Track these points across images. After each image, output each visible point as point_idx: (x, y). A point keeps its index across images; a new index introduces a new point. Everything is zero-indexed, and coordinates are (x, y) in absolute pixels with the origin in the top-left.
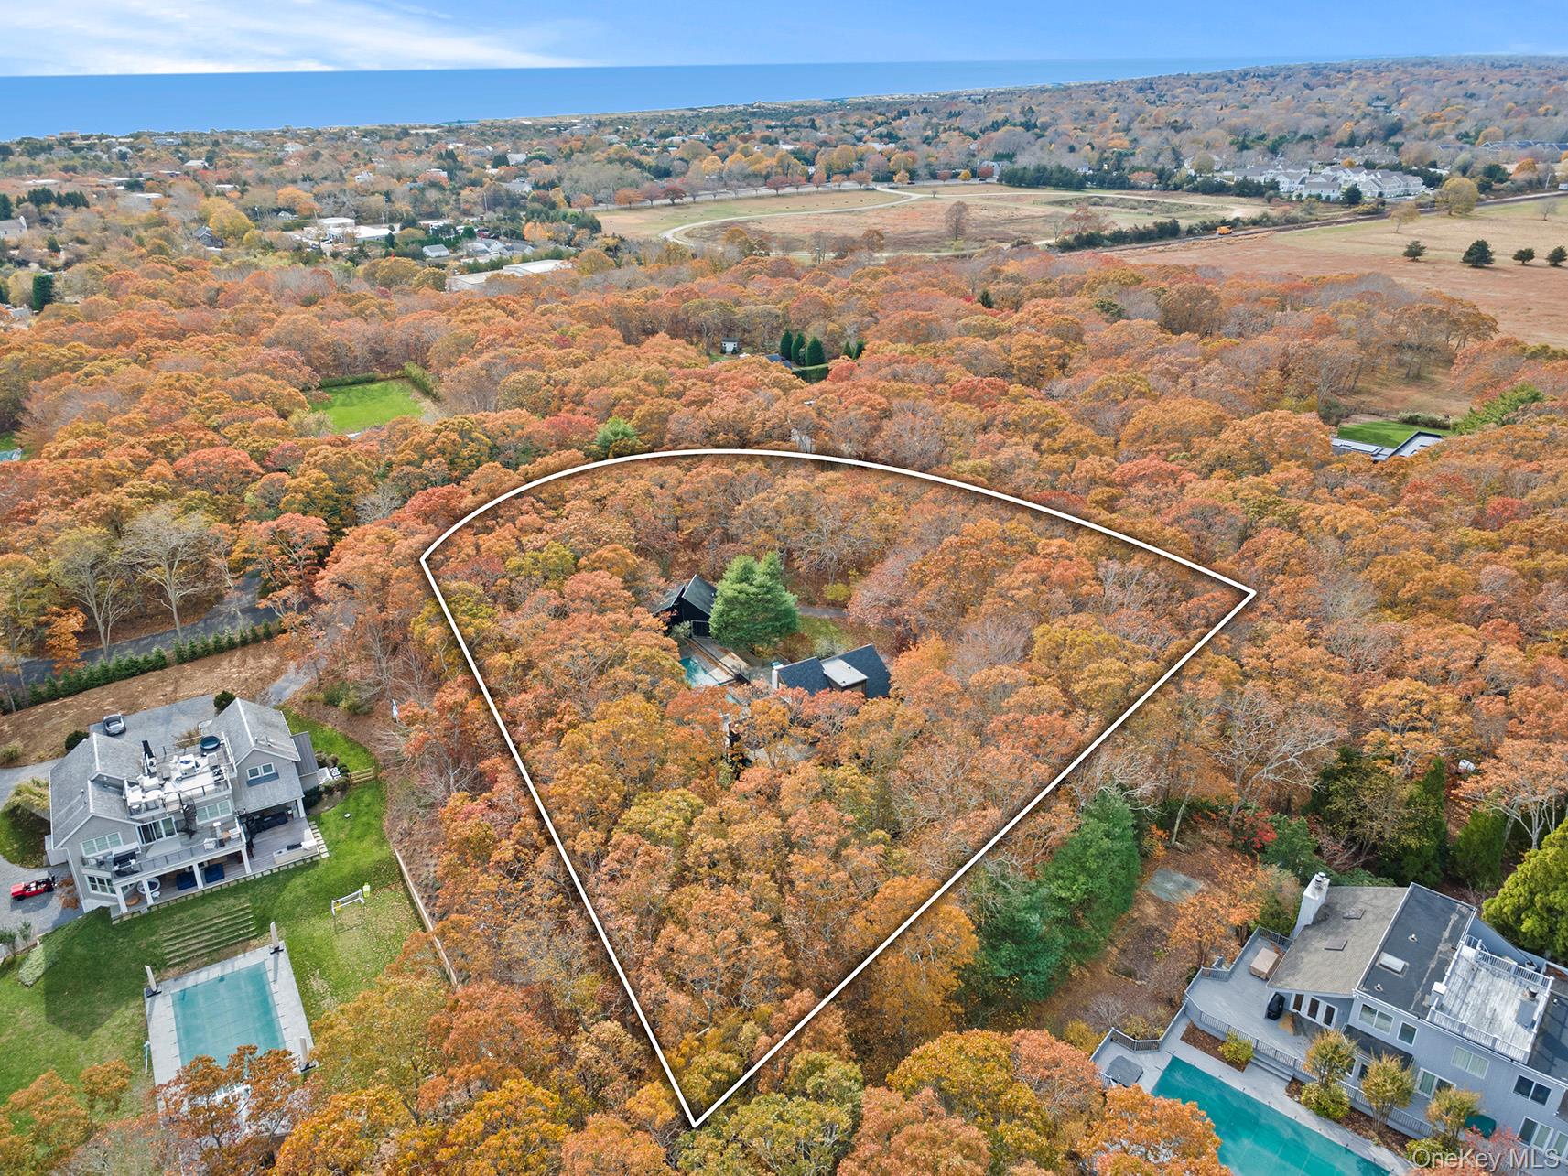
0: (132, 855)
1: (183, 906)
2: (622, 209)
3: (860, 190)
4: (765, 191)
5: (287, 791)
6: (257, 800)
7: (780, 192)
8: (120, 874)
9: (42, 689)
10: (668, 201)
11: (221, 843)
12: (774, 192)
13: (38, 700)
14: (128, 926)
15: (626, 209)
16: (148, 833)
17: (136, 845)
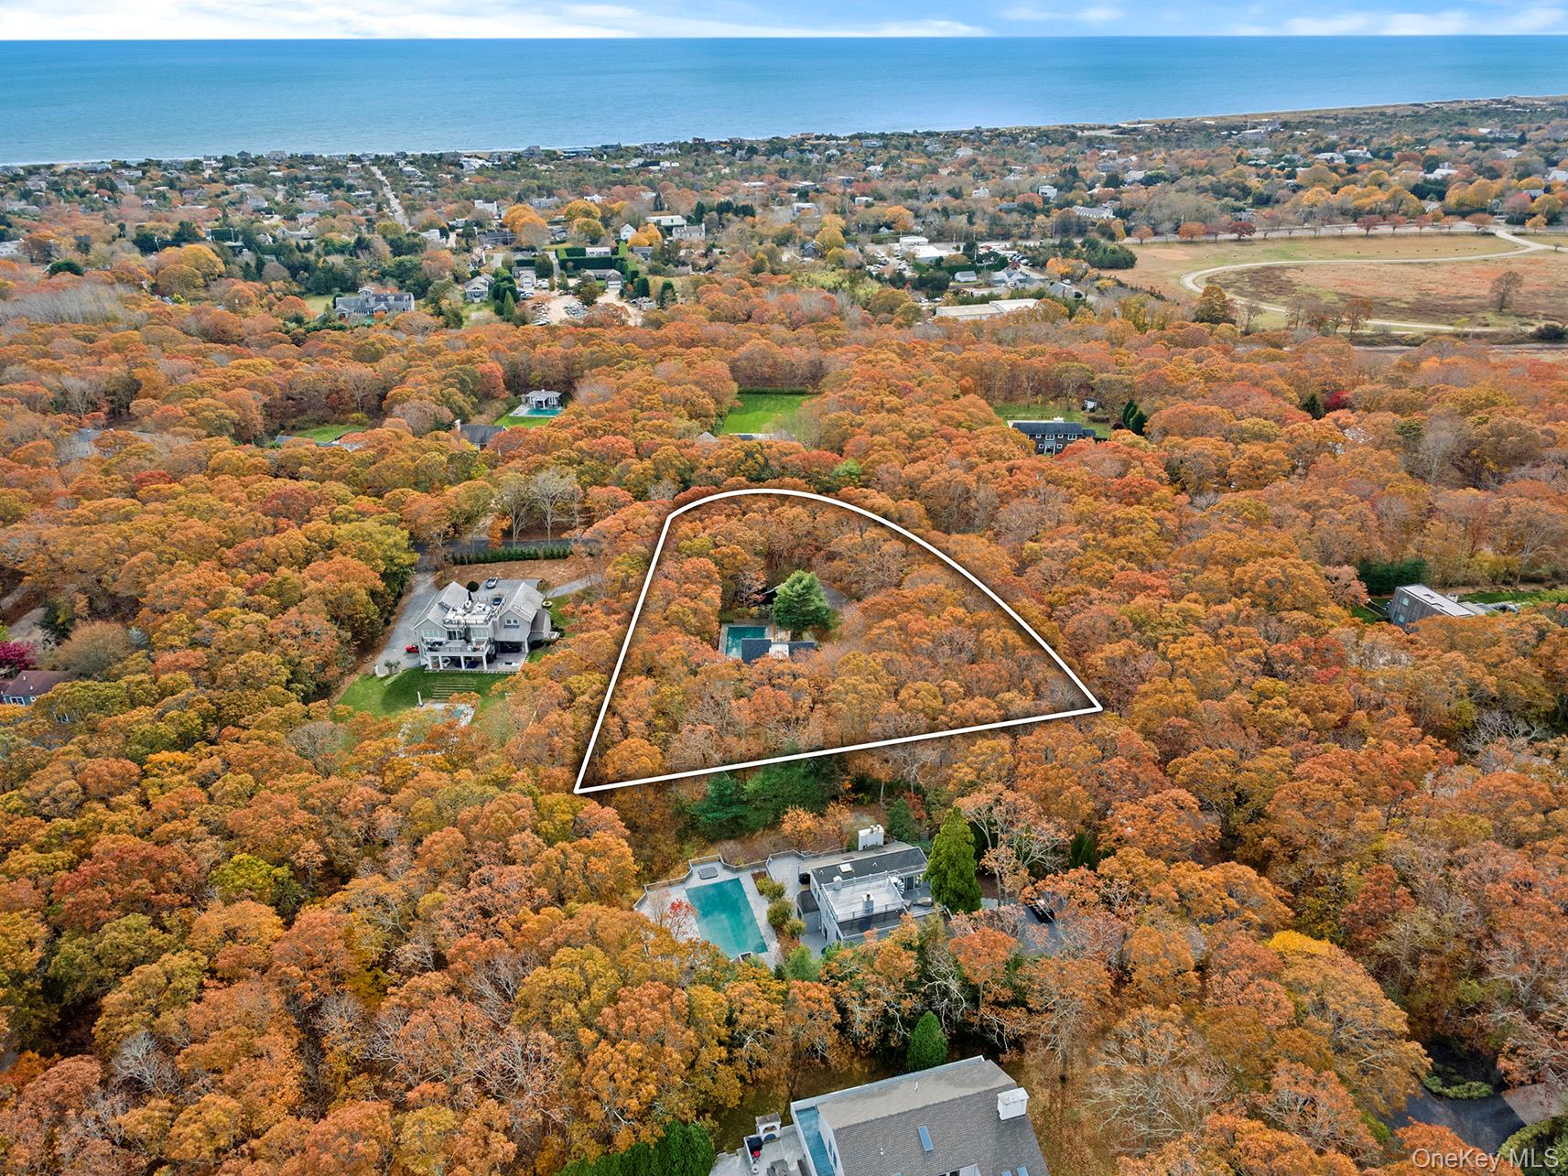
0: (440, 644)
1: (452, 674)
2: (1181, 243)
3: (1476, 234)
4: (1353, 229)
5: (520, 635)
6: (506, 636)
7: (1372, 232)
8: (430, 649)
9: (482, 556)
10: (1235, 236)
11: (475, 650)
12: (1363, 231)
13: (479, 561)
14: (429, 675)
15: (1186, 243)
16: (451, 635)
17: (444, 639)
